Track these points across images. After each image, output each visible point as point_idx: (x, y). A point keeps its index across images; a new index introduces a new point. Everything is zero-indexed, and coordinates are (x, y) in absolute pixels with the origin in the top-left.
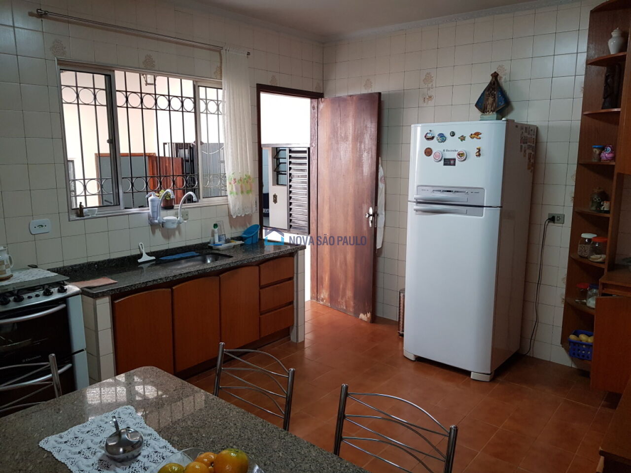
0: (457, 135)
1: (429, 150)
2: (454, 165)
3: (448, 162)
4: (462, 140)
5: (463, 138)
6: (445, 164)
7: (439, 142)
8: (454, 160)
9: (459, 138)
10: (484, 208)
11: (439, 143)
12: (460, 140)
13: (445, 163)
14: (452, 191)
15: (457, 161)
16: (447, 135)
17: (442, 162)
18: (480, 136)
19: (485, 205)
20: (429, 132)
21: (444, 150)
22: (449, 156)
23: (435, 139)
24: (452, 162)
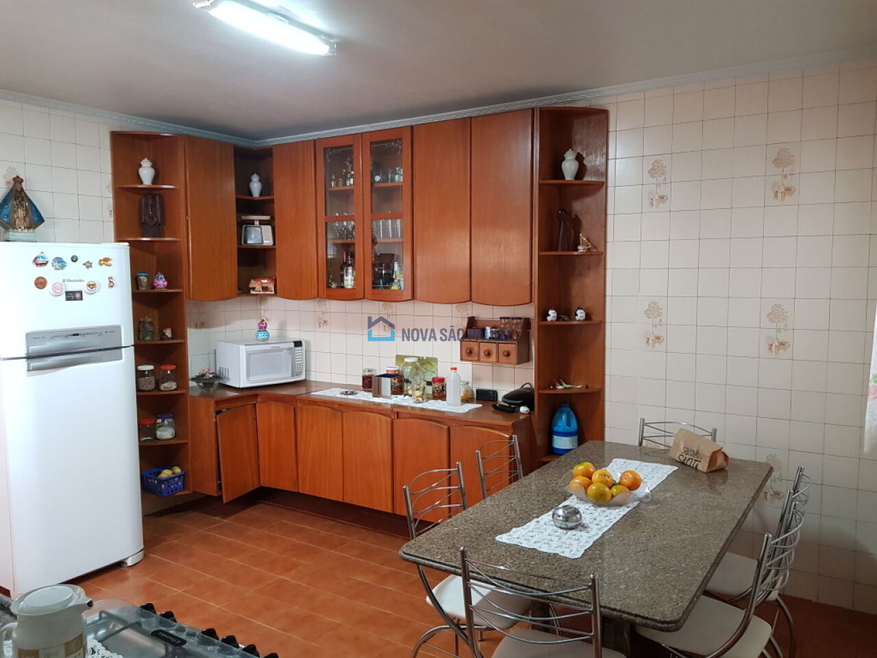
0: (81, 261)
1: (41, 280)
2: (81, 299)
3: (72, 296)
4: (88, 267)
5: (88, 265)
6: (68, 299)
7: (56, 269)
8: (81, 292)
9: (84, 264)
10: (123, 350)
11: (55, 271)
12: (85, 267)
13: (68, 296)
14: (81, 334)
15: (84, 294)
16: (67, 259)
17: (64, 296)
18: (109, 262)
19: (123, 345)
20: (40, 255)
21: (64, 281)
22: (72, 287)
23: (49, 264)
24: (78, 296)
